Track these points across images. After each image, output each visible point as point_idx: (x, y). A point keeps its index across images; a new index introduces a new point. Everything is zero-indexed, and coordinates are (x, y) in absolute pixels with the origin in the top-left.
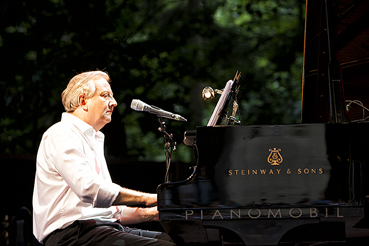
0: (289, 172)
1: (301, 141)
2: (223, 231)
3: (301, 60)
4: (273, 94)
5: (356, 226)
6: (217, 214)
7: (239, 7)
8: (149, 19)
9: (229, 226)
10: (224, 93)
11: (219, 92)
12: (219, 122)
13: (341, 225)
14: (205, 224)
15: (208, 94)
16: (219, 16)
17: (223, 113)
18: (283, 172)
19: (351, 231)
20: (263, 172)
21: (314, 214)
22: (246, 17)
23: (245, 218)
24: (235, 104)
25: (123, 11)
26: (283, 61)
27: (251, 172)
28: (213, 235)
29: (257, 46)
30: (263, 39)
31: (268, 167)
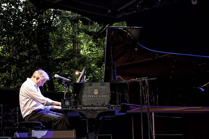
0: (100, 96)
1: (103, 87)
2: (80, 113)
3: (104, 65)
4: (96, 74)
5: (119, 112)
6: (79, 108)
7: (87, 49)
8: (61, 52)
9: (82, 112)
10: (82, 73)
11: (80, 73)
12: (80, 81)
13: (114, 112)
14: (75, 111)
15: (77, 73)
16: (82, 52)
17: (81, 79)
18: (98, 96)
19: (117, 114)
20: (92, 96)
21: (107, 109)
22: (89, 52)
23: (87, 110)
24: (85, 76)
25: (54, 50)
26: (99, 65)
27: (89, 96)
28: (78, 114)
29: (92, 61)
30: (93, 59)
31: (94, 95)
